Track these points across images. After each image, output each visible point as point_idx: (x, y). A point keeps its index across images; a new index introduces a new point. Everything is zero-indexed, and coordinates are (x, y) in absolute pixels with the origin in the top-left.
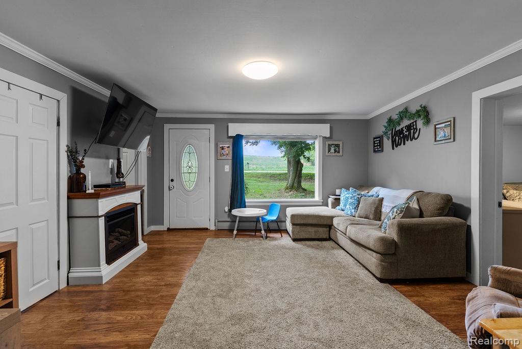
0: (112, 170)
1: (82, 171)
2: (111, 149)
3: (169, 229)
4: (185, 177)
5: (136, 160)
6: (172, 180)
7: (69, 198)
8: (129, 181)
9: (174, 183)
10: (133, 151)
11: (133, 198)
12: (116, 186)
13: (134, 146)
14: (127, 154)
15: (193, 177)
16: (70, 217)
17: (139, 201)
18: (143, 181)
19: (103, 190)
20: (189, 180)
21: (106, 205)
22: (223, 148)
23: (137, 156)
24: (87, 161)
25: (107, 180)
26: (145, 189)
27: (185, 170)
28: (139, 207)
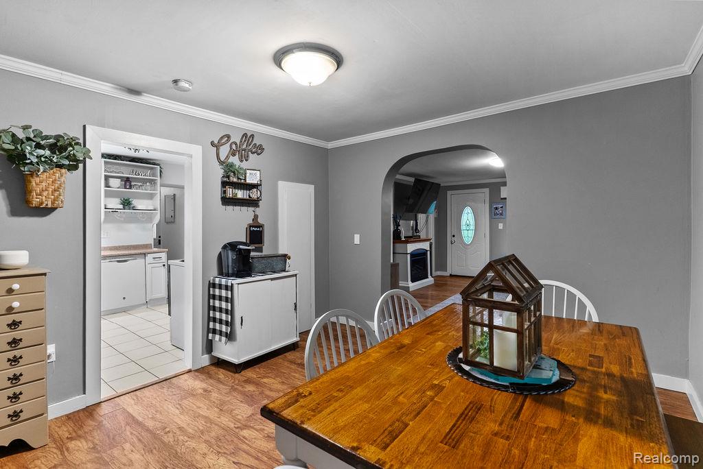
0: (413, 227)
1: (399, 228)
2: (412, 214)
3: (451, 275)
4: (464, 233)
5: (427, 221)
6: (454, 236)
7: (393, 243)
8: (423, 235)
9: (455, 239)
10: (424, 215)
11: (425, 246)
12: (415, 238)
13: (425, 211)
14: (421, 217)
15: (471, 234)
16: (393, 253)
17: (429, 249)
18: (432, 235)
19: (409, 240)
20: (468, 235)
21: (411, 248)
22: (496, 208)
23: (427, 217)
24: (401, 222)
25: (410, 234)
26: (433, 241)
27: (463, 227)
28: (429, 253)
